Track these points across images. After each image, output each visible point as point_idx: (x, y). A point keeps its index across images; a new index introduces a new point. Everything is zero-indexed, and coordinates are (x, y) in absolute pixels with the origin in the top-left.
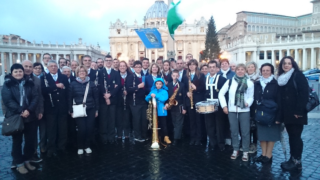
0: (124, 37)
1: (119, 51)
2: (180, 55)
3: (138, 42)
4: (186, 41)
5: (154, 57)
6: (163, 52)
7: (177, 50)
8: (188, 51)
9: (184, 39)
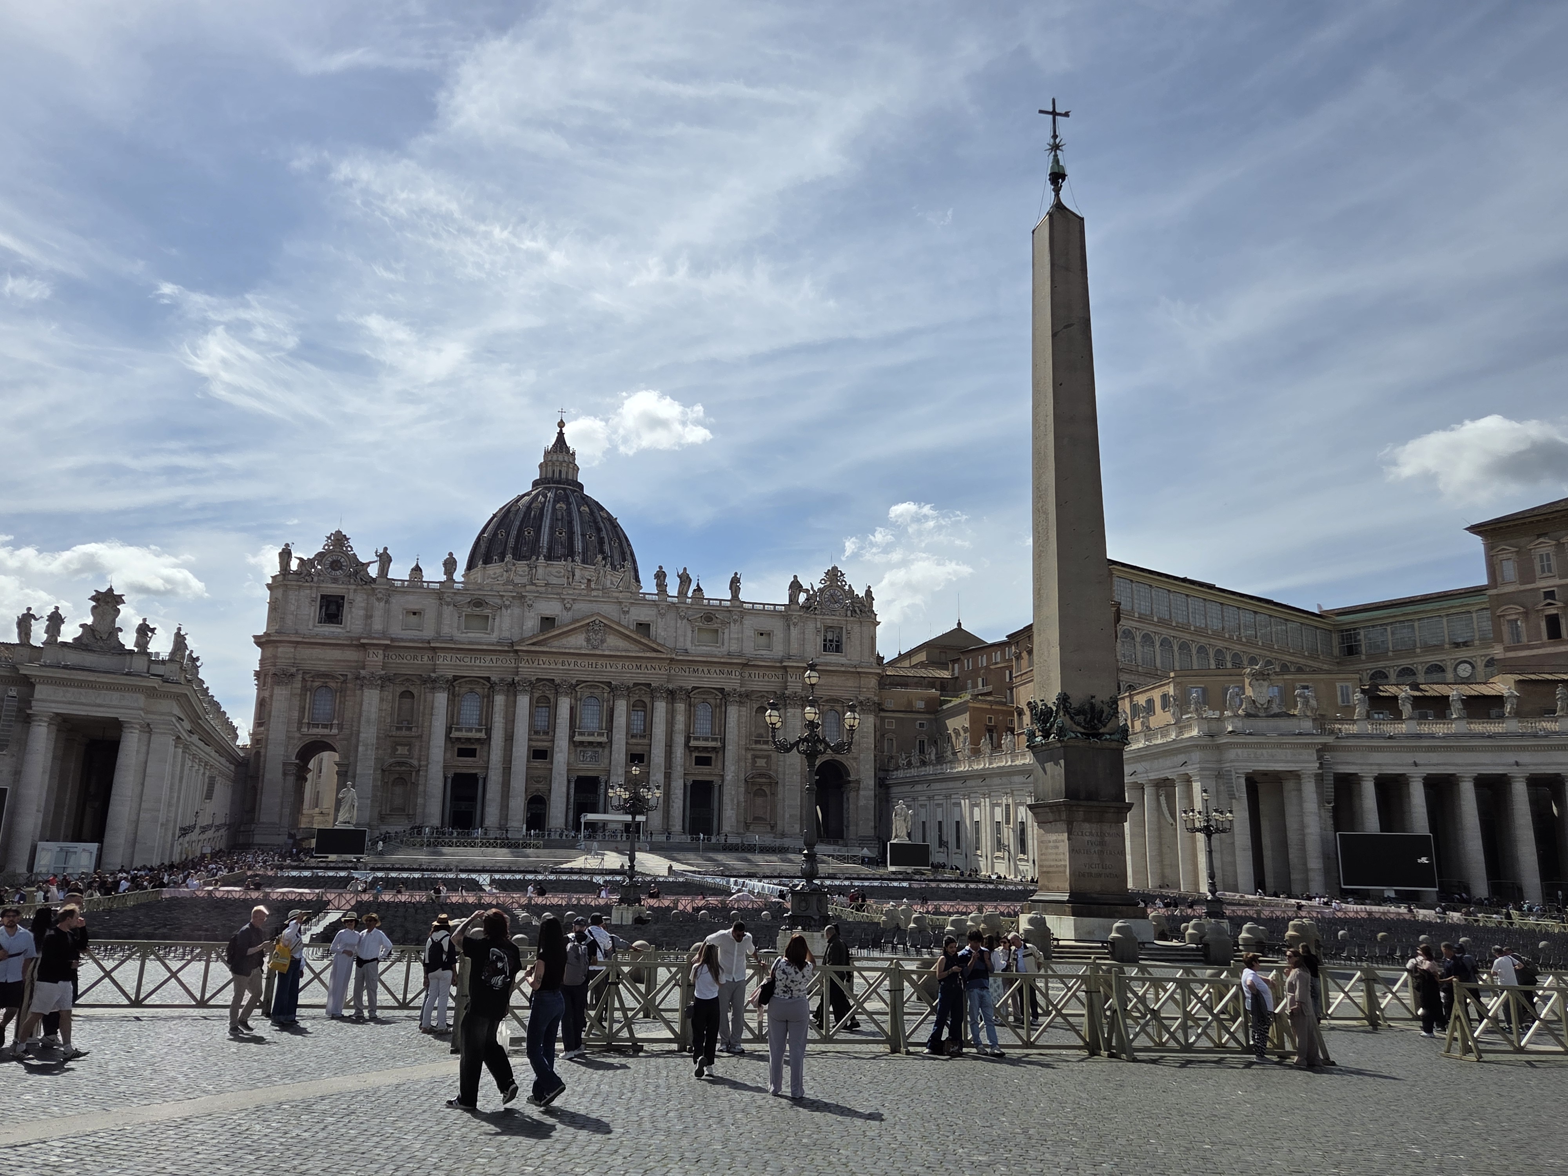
0: (364, 645)
1: (315, 731)
2: (703, 773)
3: (450, 677)
4: (745, 697)
5: (549, 780)
6: (600, 750)
7: (687, 745)
8: (749, 756)
9: (731, 682)
